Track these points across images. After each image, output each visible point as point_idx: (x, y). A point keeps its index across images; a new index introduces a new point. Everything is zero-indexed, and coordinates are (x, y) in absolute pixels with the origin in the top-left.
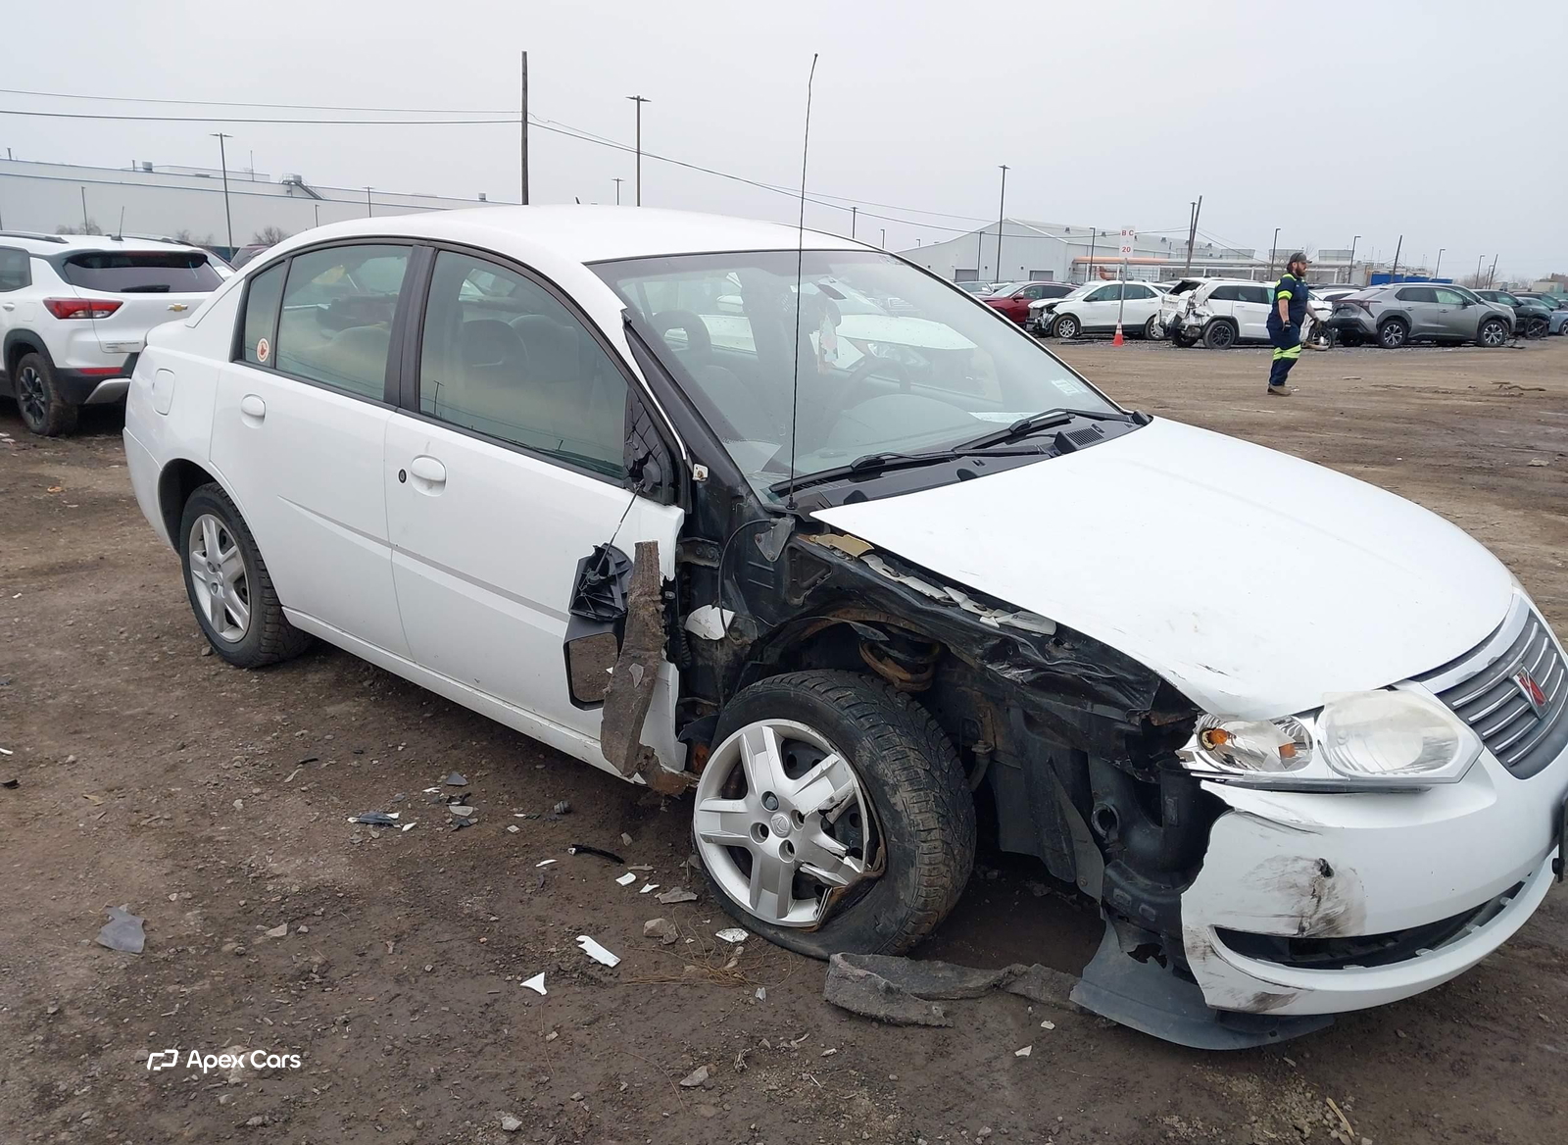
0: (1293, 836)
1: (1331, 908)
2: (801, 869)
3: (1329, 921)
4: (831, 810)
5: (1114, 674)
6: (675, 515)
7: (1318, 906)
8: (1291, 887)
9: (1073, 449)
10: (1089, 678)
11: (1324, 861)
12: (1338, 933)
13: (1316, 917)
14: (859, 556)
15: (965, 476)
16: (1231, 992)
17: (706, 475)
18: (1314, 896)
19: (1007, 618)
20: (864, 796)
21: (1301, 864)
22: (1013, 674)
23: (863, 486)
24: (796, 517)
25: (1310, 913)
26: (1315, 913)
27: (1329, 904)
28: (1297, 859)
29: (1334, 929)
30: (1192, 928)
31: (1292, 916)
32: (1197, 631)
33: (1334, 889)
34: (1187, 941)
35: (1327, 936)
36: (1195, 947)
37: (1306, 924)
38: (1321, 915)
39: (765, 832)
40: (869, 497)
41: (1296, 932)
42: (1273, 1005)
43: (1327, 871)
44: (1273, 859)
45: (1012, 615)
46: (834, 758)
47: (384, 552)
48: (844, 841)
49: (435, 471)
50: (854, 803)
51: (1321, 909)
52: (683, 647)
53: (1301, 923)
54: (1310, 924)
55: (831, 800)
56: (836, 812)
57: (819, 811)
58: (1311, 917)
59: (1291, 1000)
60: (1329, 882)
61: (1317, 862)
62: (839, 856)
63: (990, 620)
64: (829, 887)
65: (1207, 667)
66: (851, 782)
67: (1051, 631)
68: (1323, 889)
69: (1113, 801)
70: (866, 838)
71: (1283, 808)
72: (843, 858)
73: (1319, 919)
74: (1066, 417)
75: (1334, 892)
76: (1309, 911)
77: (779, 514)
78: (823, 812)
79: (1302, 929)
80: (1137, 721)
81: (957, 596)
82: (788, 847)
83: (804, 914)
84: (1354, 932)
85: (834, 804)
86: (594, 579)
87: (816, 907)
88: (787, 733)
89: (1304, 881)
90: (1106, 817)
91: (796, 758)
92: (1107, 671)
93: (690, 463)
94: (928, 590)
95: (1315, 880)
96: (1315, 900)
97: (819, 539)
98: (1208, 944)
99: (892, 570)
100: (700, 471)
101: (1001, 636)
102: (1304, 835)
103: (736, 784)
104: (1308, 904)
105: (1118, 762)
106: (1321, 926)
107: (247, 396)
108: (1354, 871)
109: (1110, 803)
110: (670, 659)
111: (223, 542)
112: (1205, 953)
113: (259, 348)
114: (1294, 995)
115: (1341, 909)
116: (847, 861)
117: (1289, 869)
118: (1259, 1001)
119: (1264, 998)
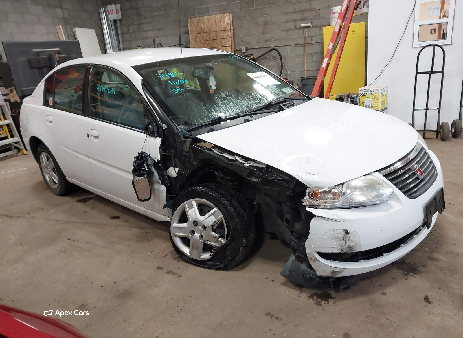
0: (335, 223)
1: (350, 244)
2: (206, 243)
3: (350, 247)
4: (215, 225)
5: (283, 178)
6: (159, 140)
7: (346, 243)
8: (337, 238)
9: (284, 110)
10: (276, 179)
11: (346, 229)
12: (354, 251)
13: (346, 247)
14: (211, 148)
15: (247, 121)
16: (324, 271)
17: (166, 128)
18: (344, 240)
19: (253, 164)
20: (225, 220)
21: (339, 231)
22: (255, 180)
23: (213, 127)
24: (192, 138)
25: (343, 246)
26: (345, 245)
27: (349, 243)
28: (337, 230)
29: (352, 250)
30: (309, 252)
31: (338, 247)
32: (307, 163)
33: (350, 238)
34: (309, 257)
35: (350, 252)
36: (311, 258)
37: (343, 249)
38: (347, 246)
39: (193, 232)
40: (215, 130)
41: (340, 252)
42: (337, 274)
43: (347, 232)
44: (330, 230)
45: (254, 162)
46: (215, 209)
47: (86, 158)
48: (218, 234)
49: (96, 133)
50: (222, 223)
51: (347, 244)
52: (166, 180)
53: (341, 249)
54: (344, 249)
55: (215, 222)
56: (216, 225)
57: (211, 225)
58: (344, 247)
59: (342, 272)
60: (348, 236)
61: (344, 230)
62: (218, 238)
63: (247, 165)
64: (214, 247)
65: (309, 173)
66: (221, 216)
67: (265, 167)
68: (347, 238)
69: (289, 216)
70: (226, 232)
71: (332, 214)
72: (219, 239)
73: (347, 247)
74: (284, 100)
75: (350, 239)
76: (343, 245)
77: (188, 138)
78: (212, 225)
79: (342, 251)
80: (291, 191)
81: (238, 158)
82: (201, 237)
83: (206, 256)
84: (358, 250)
85: (216, 223)
86: (138, 162)
87: (210, 253)
88: (199, 202)
89: (340, 236)
90: (287, 220)
91: (203, 210)
92: (280, 177)
93: (161, 124)
94: (230, 157)
95: (344, 236)
96: (345, 242)
97: (199, 144)
98: (315, 257)
99: (220, 152)
100: (165, 126)
101: (250, 169)
102: (338, 222)
103: (184, 218)
104: (343, 243)
105: (288, 204)
106: (347, 249)
107: (47, 116)
108: (356, 232)
109: (288, 216)
110: (162, 184)
111: (48, 159)
112: (314, 260)
113: (50, 101)
114: (343, 270)
115: (353, 244)
116: (220, 239)
117: (335, 233)
118: (333, 273)
119: (334, 272)
